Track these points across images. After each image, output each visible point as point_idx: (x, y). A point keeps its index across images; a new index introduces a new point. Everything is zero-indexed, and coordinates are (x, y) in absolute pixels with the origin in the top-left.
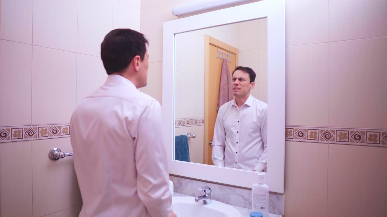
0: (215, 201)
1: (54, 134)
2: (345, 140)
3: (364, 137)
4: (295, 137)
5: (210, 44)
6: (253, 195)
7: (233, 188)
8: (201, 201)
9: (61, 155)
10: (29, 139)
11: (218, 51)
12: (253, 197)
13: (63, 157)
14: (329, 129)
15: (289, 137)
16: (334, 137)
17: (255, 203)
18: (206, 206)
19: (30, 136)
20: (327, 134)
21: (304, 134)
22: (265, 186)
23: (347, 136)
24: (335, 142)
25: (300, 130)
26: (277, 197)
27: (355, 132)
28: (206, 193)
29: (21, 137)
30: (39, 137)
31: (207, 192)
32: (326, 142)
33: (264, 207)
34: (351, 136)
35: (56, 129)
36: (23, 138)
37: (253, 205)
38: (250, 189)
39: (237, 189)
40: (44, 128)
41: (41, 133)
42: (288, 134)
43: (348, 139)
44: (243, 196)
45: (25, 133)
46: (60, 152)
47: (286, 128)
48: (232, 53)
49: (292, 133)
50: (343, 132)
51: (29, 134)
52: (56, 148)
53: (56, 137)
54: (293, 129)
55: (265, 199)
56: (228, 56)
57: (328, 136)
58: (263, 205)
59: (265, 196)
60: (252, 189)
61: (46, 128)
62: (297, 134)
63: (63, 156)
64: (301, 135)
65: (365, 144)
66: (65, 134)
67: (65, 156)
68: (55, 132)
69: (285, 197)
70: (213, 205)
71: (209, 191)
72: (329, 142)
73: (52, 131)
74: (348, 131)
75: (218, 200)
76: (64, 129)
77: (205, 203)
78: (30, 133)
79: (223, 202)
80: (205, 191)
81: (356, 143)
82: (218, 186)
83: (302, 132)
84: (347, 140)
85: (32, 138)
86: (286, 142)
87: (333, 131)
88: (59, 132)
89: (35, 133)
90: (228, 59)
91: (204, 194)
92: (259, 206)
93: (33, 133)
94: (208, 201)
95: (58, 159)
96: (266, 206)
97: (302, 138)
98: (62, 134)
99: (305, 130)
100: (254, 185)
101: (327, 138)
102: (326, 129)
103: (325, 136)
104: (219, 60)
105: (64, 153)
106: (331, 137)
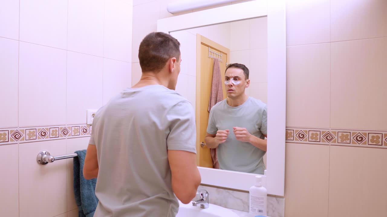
0: (213, 205)
1: (42, 137)
2: (346, 142)
3: (366, 139)
4: (295, 139)
5: (202, 43)
6: (250, 198)
7: (231, 191)
8: (199, 205)
9: (50, 159)
10: (16, 142)
11: (209, 51)
12: (250, 201)
13: (52, 162)
14: (330, 131)
15: (289, 139)
16: (336, 139)
17: (253, 206)
18: (204, 210)
19: (17, 139)
20: (329, 136)
21: (305, 136)
22: (263, 188)
23: (349, 137)
24: (337, 144)
25: (301, 132)
26: (277, 200)
27: (357, 133)
28: (203, 197)
29: (7, 140)
30: (26, 140)
31: (204, 195)
32: (327, 143)
33: (262, 211)
34: (353, 138)
35: (45, 131)
36: (8, 141)
37: (250, 209)
38: (248, 192)
39: (235, 192)
40: (32, 131)
41: (28, 135)
42: (289, 135)
43: (349, 140)
44: (241, 200)
45: (11, 136)
46: (49, 156)
47: (286, 130)
48: (223, 53)
49: (293, 135)
50: (345, 134)
51: (15, 137)
52: (45, 152)
53: (44, 139)
54: (294, 130)
55: (263, 202)
56: (219, 56)
57: (329, 138)
58: (261, 209)
59: (263, 199)
60: (250, 192)
61: (33, 130)
62: (298, 135)
63: (53, 160)
64: (302, 136)
65: (367, 145)
66: (54, 136)
67: (54, 160)
68: (43, 134)
69: (285, 200)
70: (211, 208)
71: (207, 194)
72: (331, 143)
73: (40, 134)
74: (350, 133)
75: (215, 203)
76: (53, 131)
77: (203, 207)
78: (17, 136)
79: (221, 206)
80: (202, 195)
81: (358, 145)
82: (215, 189)
83: (303, 133)
84: (348, 142)
85: (19, 141)
86: (287, 143)
87: (335, 133)
88: (48, 134)
89: (21, 135)
90: (219, 59)
91: (202, 198)
92: (257, 209)
93: (19, 136)
94: (205, 205)
95: (47, 163)
96: (264, 209)
97: (303, 140)
98: (51, 136)
99: (306, 132)
100: (252, 188)
101: (329, 140)
102: (327, 131)
103: (327, 138)
104: (211, 60)
105: (53, 157)
106: (332, 138)
